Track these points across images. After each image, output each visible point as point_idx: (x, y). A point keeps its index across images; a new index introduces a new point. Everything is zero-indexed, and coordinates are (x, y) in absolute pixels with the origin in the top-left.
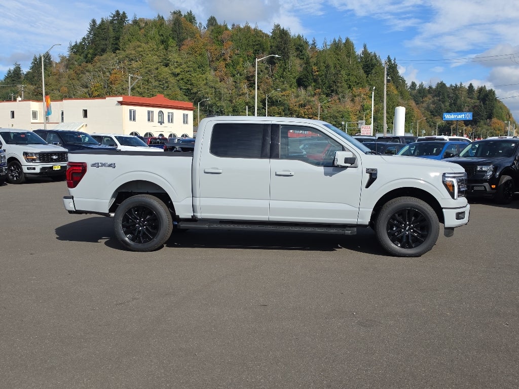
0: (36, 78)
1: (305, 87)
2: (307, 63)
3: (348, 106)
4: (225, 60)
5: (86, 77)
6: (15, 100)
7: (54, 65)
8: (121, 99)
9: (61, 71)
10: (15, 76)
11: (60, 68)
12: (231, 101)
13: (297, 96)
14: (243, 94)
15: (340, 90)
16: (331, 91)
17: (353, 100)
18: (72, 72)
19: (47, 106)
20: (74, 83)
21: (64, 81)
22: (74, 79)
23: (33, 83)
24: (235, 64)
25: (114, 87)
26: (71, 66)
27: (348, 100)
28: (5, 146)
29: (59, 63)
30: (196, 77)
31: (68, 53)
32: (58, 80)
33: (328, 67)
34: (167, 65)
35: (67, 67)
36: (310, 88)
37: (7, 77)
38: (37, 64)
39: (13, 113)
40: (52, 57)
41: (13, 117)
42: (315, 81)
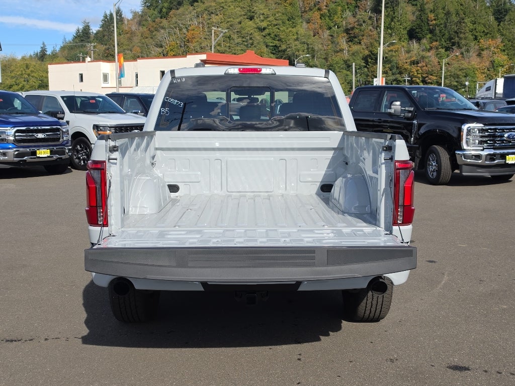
0: (106, 37)
1: (419, 40)
2: (422, 10)
3: (473, 61)
4: (319, 9)
5: (161, 35)
6: (84, 61)
7: (126, 22)
8: (204, 57)
9: (134, 28)
10: (84, 35)
11: (132, 25)
12: (326, 59)
13: (408, 52)
14: (342, 50)
15: (463, 42)
16: (451, 44)
17: (479, 55)
18: (145, 29)
19: (120, 67)
20: (147, 42)
21: (136, 40)
22: (147, 38)
23: (103, 43)
24: (331, 14)
25: (191, 45)
26: (144, 23)
27: (473, 54)
28: (69, 116)
29: (131, 20)
30: (285, 31)
31: (141, 8)
32: (130, 39)
33: (448, 14)
34: (251, 18)
35: (140, 23)
36: (424, 41)
37: (76, 37)
38: (108, 22)
39: (81, 76)
40: (123, 13)
41: (82, 80)
42: (431, 32)
